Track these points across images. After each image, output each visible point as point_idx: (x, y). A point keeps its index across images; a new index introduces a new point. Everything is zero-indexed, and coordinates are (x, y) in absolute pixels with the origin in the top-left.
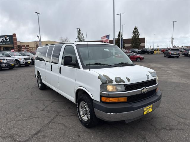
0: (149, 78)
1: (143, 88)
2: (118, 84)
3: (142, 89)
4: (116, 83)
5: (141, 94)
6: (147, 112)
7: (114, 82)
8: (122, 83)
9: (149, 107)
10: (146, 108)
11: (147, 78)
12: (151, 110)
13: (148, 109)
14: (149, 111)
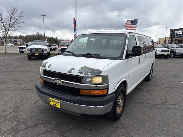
0: (71, 72)
1: (57, 79)
3: (56, 79)
5: (53, 83)
6: (53, 104)
9: (57, 101)
10: (52, 99)
11: (69, 72)
12: (58, 106)
13: (54, 101)
14: (56, 105)
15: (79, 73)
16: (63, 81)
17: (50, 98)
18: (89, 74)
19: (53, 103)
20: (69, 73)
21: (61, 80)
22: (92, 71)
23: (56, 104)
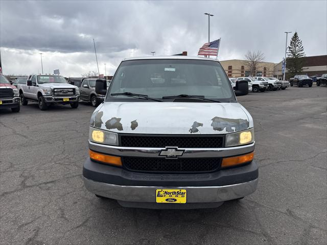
0: (197, 130)
1: (167, 148)
2: (108, 130)
3: (165, 149)
4: (105, 128)
6: (167, 200)
7: (103, 127)
8: (116, 130)
9: (176, 191)
10: (163, 190)
11: (191, 130)
12: (182, 200)
13: (169, 193)
14: (175, 200)
15: (215, 129)
16: (184, 150)
17: (157, 191)
18: (234, 128)
19: (167, 197)
20: (193, 133)
21: (179, 149)
22: (236, 124)
23: (176, 198)
